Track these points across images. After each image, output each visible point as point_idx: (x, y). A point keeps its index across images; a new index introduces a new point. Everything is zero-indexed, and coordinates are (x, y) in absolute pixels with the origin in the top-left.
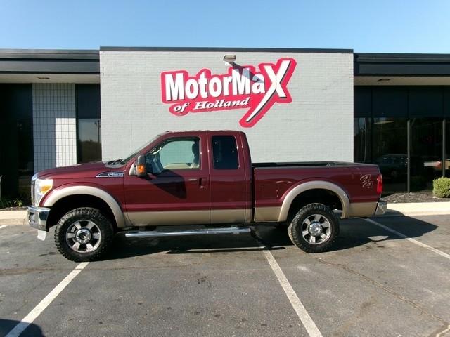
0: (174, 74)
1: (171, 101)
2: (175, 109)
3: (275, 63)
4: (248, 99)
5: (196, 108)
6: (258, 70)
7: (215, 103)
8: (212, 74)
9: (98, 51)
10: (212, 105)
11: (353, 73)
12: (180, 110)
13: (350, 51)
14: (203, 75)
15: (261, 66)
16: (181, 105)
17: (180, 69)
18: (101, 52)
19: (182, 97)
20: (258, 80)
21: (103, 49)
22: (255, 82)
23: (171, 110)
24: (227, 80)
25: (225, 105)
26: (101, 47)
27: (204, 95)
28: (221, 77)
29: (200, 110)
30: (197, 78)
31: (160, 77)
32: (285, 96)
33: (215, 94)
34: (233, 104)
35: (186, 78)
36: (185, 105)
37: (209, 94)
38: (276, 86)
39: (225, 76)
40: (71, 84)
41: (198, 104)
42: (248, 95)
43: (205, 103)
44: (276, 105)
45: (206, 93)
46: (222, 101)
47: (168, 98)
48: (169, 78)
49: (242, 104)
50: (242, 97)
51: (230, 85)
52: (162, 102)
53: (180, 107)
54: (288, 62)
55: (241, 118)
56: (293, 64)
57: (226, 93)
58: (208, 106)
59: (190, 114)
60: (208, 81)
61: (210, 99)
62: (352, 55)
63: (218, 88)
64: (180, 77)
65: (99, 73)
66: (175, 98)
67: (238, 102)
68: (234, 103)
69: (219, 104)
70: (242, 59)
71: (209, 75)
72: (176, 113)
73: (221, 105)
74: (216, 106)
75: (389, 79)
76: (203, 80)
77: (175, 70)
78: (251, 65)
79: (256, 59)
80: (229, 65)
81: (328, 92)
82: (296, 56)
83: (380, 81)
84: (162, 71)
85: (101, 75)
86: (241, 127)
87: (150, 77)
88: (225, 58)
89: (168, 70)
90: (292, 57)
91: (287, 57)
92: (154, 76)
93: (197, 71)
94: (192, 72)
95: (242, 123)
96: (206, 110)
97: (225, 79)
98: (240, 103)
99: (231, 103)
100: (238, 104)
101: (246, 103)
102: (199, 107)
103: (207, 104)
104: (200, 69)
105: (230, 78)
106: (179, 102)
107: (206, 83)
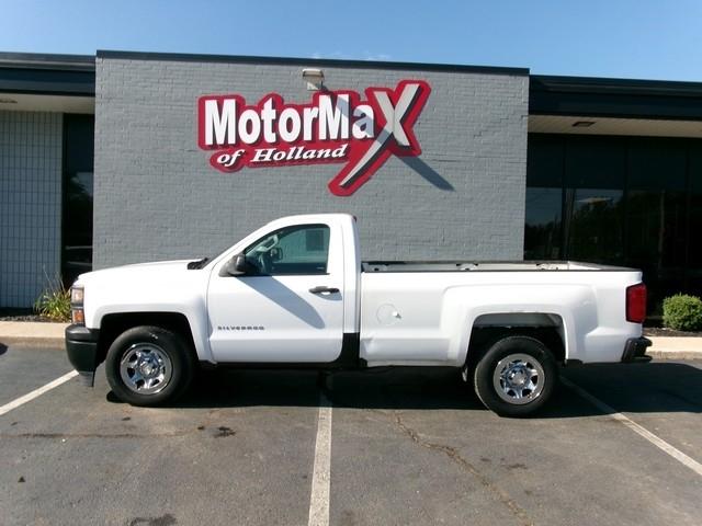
0: (220, 100)
1: (214, 146)
2: (219, 160)
3: (394, 87)
4: (345, 146)
5: (256, 159)
6: (364, 98)
7: (288, 153)
8: (285, 103)
9: (91, 59)
10: (284, 154)
11: (527, 109)
12: (229, 162)
13: (523, 72)
14: (268, 104)
15: (370, 92)
16: (231, 153)
17: (230, 93)
18: (97, 60)
19: (232, 140)
20: (363, 115)
21: (102, 54)
22: (358, 118)
23: (213, 161)
24: (309, 114)
25: (305, 156)
26: (99, 52)
27: (270, 137)
28: (300, 109)
30: (259, 109)
31: (196, 104)
32: (408, 144)
33: (289, 137)
34: (319, 156)
35: (240, 109)
36: (236, 155)
37: (278, 137)
38: (394, 127)
39: (308, 106)
40: (57, 114)
41: (259, 153)
42: (346, 141)
43: (270, 151)
44: (393, 160)
45: (274, 135)
46: (301, 149)
47: (209, 141)
48: (211, 106)
49: (334, 155)
51: (315, 122)
52: (198, 148)
53: (228, 157)
54: (415, 86)
55: (331, 179)
56: (423, 92)
57: (308, 136)
58: (275, 158)
59: (246, 169)
60: (278, 115)
61: (280, 144)
62: (528, 79)
63: (295, 126)
64: (230, 105)
65: (93, 95)
66: (220, 141)
67: (328, 151)
68: (321, 152)
69: (294, 154)
70: (334, 78)
71: (279, 106)
72: (221, 167)
73: (297, 157)
74: (289, 157)
75: (593, 123)
76: (269, 112)
77: (222, 93)
78: (352, 89)
79: (360, 80)
80: (314, 88)
81: (484, 140)
82: (430, 78)
83: (575, 125)
84: (200, 94)
85: (97, 98)
86: (331, 195)
87: (179, 103)
88: (304, 75)
89: (210, 92)
90: (423, 79)
91: (415, 79)
92: (186, 104)
93: (259, 97)
94: (251, 99)
95: (334, 187)
96: (272, 163)
97: (307, 111)
98: (331, 153)
99: (316, 154)
100: (326, 156)
101: (341, 154)
102: (260, 158)
103: (274, 153)
104: (265, 94)
105: (315, 109)
106: (227, 148)
107: (274, 117)
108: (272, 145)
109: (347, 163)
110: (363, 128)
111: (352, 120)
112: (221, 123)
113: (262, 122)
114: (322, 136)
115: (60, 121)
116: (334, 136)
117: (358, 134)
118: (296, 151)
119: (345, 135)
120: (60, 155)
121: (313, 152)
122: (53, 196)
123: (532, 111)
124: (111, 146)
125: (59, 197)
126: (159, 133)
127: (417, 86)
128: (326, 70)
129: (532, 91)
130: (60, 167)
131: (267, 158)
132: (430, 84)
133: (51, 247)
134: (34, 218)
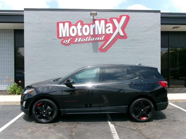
0: (64, 23)
2: (64, 42)
3: (118, 17)
4: (104, 36)
6: (109, 21)
7: (86, 39)
8: (84, 23)
9: (22, 11)
10: (84, 40)
12: (67, 42)
13: (159, 11)
14: (79, 24)
15: (111, 19)
16: (68, 40)
17: (67, 21)
18: (24, 11)
19: (68, 35)
20: (109, 26)
21: (26, 9)
22: (107, 27)
23: (62, 42)
24: (92, 27)
25: (91, 40)
27: (80, 34)
28: (89, 25)
29: (77, 43)
30: (76, 25)
31: (56, 24)
33: (86, 34)
34: (96, 40)
35: (70, 25)
36: (69, 40)
37: (83, 34)
38: (119, 30)
39: (91, 24)
41: (77, 39)
42: (104, 35)
43: (80, 39)
44: (119, 40)
46: (90, 38)
47: (61, 36)
48: (61, 25)
49: (100, 39)
50: (101, 36)
51: (94, 29)
52: (57, 38)
53: (67, 41)
56: (128, 18)
57: (92, 34)
58: (82, 40)
59: (72, 45)
60: (82, 27)
62: (160, 13)
63: (87, 30)
64: (67, 25)
65: (23, 23)
66: (64, 36)
70: (100, 15)
74: (86, 40)
75: (179, 27)
76: (79, 26)
77: (65, 21)
78: (105, 18)
79: (108, 15)
80: (93, 18)
81: (147, 33)
82: (130, 14)
83: (173, 28)
84: (57, 21)
85: (25, 24)
86: (100, 52)
87: (51, 24)
88: (91, 14)
89: (61, 21)
90: (128, 15)
91: (125, 15)
92: (53, 24)
93: (76, 21)
94: (73, 22)
96: (81, 42)
98: (99, 39)
99: (95, 39)
100: (98, 39)
101: (102, 39)
102: (77, 41)
104: (78, 21)
105: (94, 25)
106: (66, 38)
107: (81, 28)
108: (80, 37)
109: (104, 42)
110: (109, 30)
111: (106, 28)
112: (64, 30)
113: (77, 29)
114: (96, 33)
116: (100, 33)
117: (108, 32)
119: (104, 33)
120: (13, 42)
121: (94, 38)
122: (11, 55)
123: (161, 24)
125: (13, 55)
127: (126, 17)
129: (161, 17)
131: (79, 41)
132: (130, 16)
133: (11, 71)
134: (6, 62)
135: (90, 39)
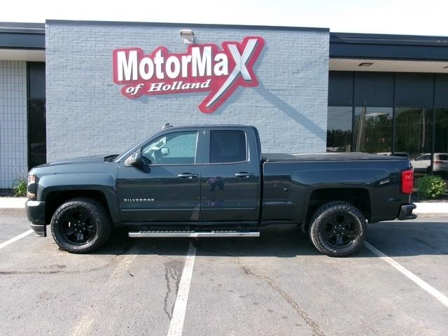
0: (127, 52)
1: (124, 81)
2: (127, 91)
3: (241, 41)
4: (209, 81)
5: (151, 90)
6: (221, 49)
7: (172, 85)
8: (170, 53)
9: (42, 25)
10: (169, 86)
11: (328, 55)
12: (133, 92)
13: (326, 30)
14: (159, 53)
15: (225, 45)
16: (135, 86)
17: (134, 46)
18: (46, 26)
19: (135, 78)
20: (221, 60)
21: (49, 22)
22: (217, 62)
23: (123, 91)
24: (186, 60)
25: (183, 88)
26: (47, 20)
27: (160, 76)
28: (179, 57)
30: (152, 57)
31: (111, 54)
32: (250, 79)
33: (172, 75)
34: (192, 87)
36: (138, 87)
37: (165, 75)
38: (241, 67)
39: (184, 55)
40: (22, 62)
41: (153, 86)
42: (209, 77)
43: (160, 84)
44: (240, 89)
45: (163, 73)
46: (180, 83)
47: (120, 78)
48: (121, 55)
49: (202, 86)
51: (190, 65)
52: (113, 83)
53: (133, 89)
54: (255, 41)
55: (200, 103)
57: (185, 74)
58: (164, 89)
59: (144, 96)
60: (165, 61)
61: (167, 80)
62: (328, 34)
63: (176, 67)
64: (133, 55)
65: (44, 49)
66: (128, 78)
67: (198, 84)
68: (193, 85)
69: (176, 87)
70: (202, 36)
71: (166, 55)
72: (128, 96)
73: (178, 88)
75: (372, 64)
76: (159, 59)
77: (129, 47)
78: (214, 43)
79: (219, 38)
80: (188, 42)
81: (300, 75)
82: (265, 35)
83: (361, 65)
84: (114, 48)
85: (47, 51)
86: (201, 113)
87: (101, 54)
88: (181, 34)
89: (121, 47)
90: (260, 36)
91: (255, 36)
92: (105, 54)
93: (152, 49)
94: (148, 50)
95: (202, 108)
96: (162, 92)
97: (184, 58)
98: (200, 85)
99: (190, 86)
100: (197, 87)
101: (207, 86)
102: (154, 89)
103: (163, 86)
104: (156, 47)
105: (189, 57)
106: (132, 83)
107: (163, 62)
108: (160, 81)
109: (210, 92)
110: (221, 68)
111: (214, 63)
112: (128, 67)
113: (155, 65)
114: (194, 74)
115: (25, 66)
116: (202, 74)
117: (218, 73)
118: (177, 84)
119: (209, 73)
121: (189, 84)
122: (21, 115)
123: (331, 56)
124: (57, 83)
125: (25, 116)
126: (88, 74)
127: (256, 40)
128: (196, 31)
129: (330, 43)
130: (25, 97)
131: (158, 89)
132: (265, 39)
133: (21, 149)
134: (10, 130)
135: (181, 87)
